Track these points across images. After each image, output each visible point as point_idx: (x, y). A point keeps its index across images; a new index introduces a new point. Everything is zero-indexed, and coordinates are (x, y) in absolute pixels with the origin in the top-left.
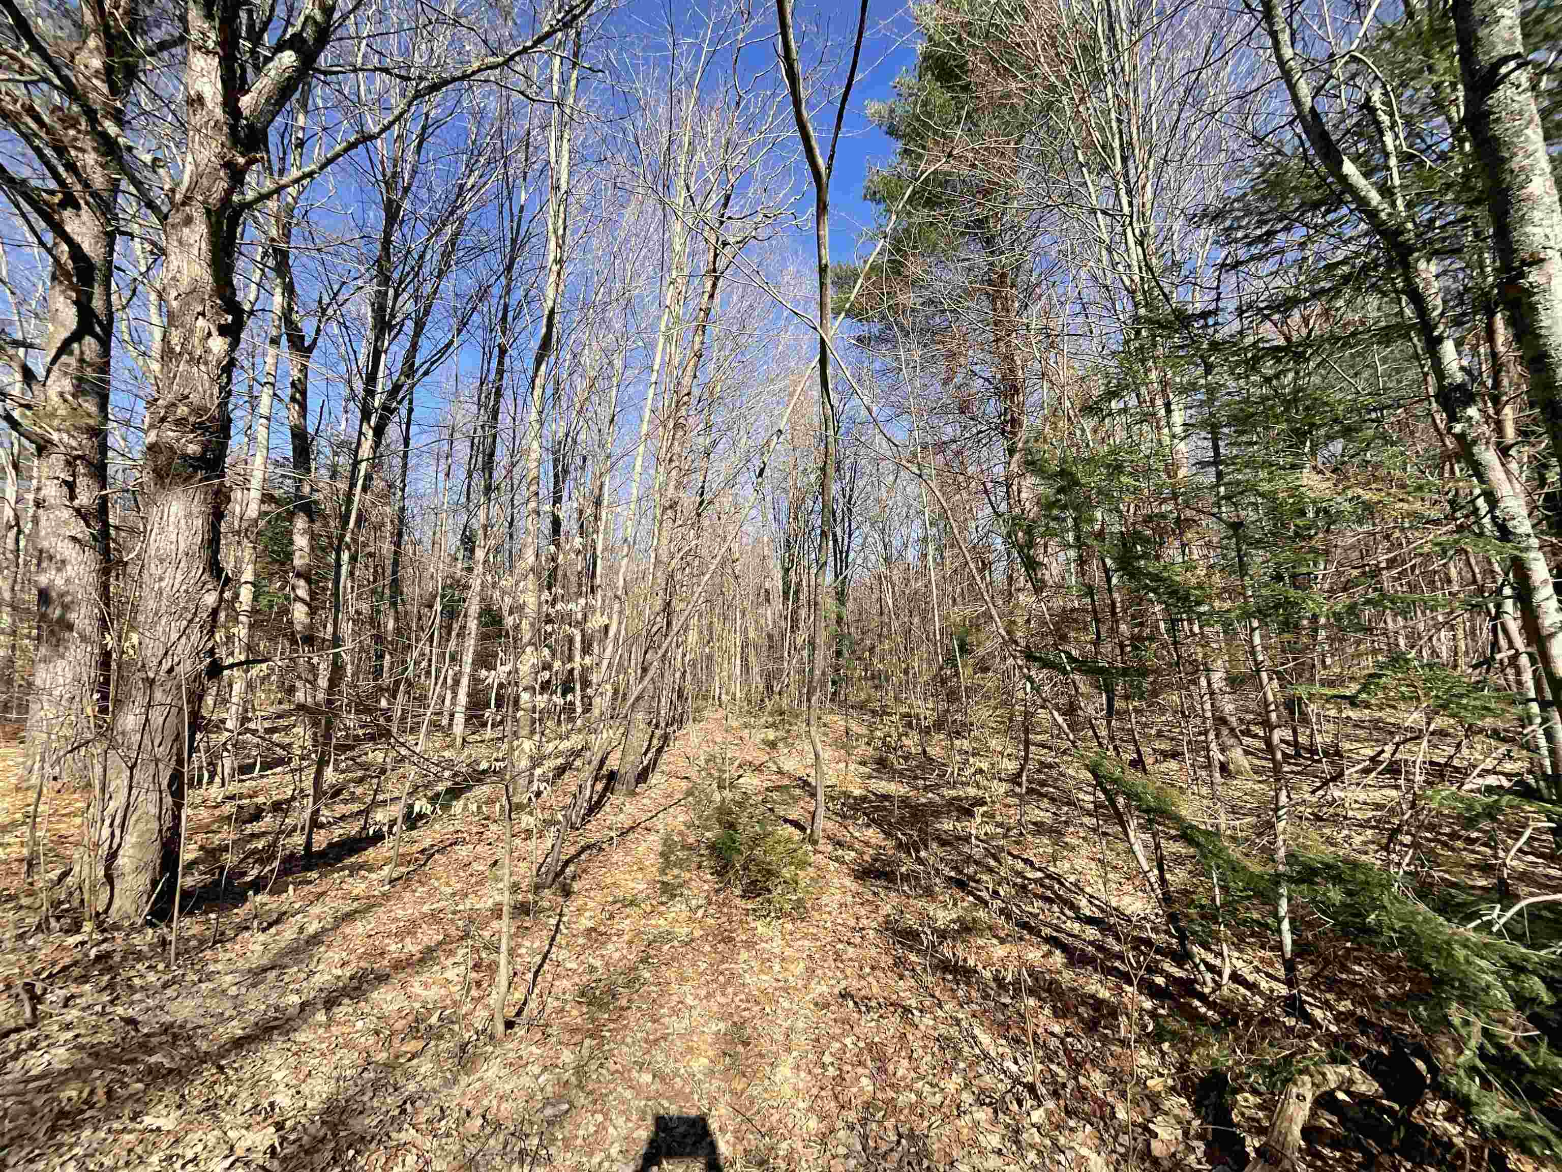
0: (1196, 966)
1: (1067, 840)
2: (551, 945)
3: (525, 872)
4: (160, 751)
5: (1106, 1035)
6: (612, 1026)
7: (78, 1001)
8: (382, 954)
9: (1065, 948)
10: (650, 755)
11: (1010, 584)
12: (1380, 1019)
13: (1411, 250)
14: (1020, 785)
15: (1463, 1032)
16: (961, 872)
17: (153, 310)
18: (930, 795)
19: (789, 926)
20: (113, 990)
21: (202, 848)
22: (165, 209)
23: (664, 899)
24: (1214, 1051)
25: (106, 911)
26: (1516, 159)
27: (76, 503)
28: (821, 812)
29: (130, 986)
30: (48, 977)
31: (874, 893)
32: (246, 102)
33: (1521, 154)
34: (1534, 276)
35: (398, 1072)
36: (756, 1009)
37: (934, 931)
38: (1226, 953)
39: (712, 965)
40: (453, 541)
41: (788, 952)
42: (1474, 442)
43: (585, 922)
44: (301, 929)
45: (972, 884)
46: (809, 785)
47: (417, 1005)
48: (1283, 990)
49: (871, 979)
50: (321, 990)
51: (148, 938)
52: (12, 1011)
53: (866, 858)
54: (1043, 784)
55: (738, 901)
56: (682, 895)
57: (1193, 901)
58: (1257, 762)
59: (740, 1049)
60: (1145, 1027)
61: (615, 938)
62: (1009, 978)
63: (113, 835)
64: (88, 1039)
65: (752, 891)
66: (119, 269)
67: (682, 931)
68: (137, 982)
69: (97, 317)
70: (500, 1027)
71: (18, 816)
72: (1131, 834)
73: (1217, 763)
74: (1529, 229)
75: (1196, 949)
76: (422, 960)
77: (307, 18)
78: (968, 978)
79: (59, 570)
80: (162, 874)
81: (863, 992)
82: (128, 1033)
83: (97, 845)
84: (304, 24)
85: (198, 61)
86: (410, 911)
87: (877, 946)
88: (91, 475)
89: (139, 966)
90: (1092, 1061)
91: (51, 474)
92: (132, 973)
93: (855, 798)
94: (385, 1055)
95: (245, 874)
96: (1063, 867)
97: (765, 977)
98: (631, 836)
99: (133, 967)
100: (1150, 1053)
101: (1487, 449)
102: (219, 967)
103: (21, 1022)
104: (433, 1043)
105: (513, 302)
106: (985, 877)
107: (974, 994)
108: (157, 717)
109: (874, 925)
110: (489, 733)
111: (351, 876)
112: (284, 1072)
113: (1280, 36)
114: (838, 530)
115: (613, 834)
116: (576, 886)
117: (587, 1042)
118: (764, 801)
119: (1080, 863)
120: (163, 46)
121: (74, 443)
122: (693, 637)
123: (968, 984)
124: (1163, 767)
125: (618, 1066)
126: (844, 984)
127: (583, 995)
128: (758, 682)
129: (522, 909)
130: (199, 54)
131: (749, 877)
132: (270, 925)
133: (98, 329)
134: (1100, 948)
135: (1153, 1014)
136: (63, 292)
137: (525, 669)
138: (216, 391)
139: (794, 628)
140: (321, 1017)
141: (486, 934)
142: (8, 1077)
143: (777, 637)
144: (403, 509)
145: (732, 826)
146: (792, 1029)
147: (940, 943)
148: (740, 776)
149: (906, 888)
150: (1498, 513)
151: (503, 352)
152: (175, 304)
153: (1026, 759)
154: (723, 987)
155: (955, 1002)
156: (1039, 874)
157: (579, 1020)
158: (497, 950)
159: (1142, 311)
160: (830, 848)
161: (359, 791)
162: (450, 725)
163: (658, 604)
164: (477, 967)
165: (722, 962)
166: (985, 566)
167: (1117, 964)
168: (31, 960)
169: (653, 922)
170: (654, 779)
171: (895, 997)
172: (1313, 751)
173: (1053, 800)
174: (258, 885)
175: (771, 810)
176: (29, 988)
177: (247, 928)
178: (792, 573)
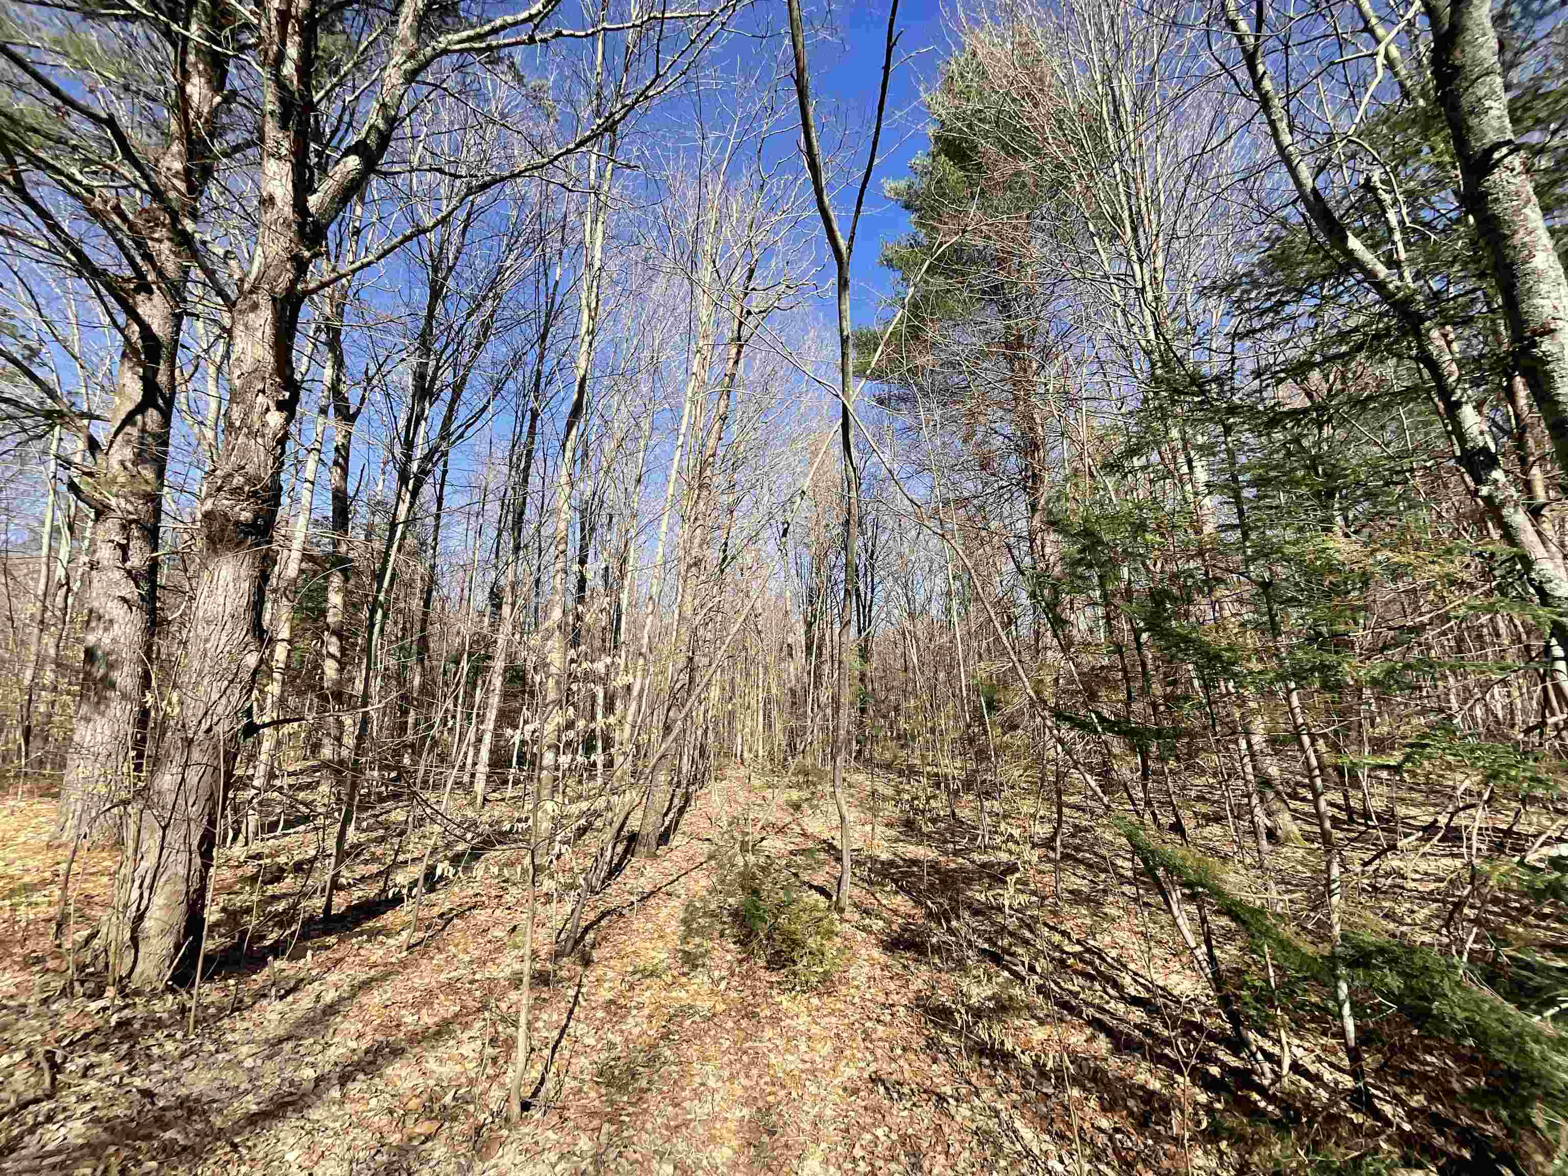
0: (1253, 1055)
1: (1106, 910)
2: (569, 1019)
3: (543, 940)
4: (194, 811)
5: (1158, 1132)
6: (631, 1110)
7: (97, 1071)
8: (398, 1026)
9: (1111, 1033)
10: (671, 815)
11: (1037, 641)
12: (1458, 1118)
13: (1422, 319)
14: (1054, 849)
15: (1550, 1136)
16: (995, 945)
17: (211, 383)
18: (960, 860)
19: (815, 1001)
20: (132, 1059)
21: (224, 910)
22: (233, 297)
23: (685, 970)
24: (1276, 1150)
25: (129, 975)
26: (1517, 237)
27: (128, 565)
28: (847, 877)
29: (148, 1056)
30: (69, 1045)
31: (904, 966)
32: (313, 201)
33: (1522, 231)
34: (1547, 345)
35: (412, 1156)
36: (782, 1093)
37: (969, 1009)
38: (1284, 1040)
39: (735, 1043)
40: (481, 599)
41: (815, 1029)
42: (1503, 504)
43: (605, 994)
44: (318, 997)
45: (1007, 957)
46: (834, 848)
47: (432, 1083)
48: (1348, 1082)
49: (902, 1062)
50: (336, 1064)
51: (168, 1005)
52: (32, 1080)
53: (895, 927)
54: (1077, 849)
55: (762, 973)
56: (703, 965)
57: (1246, 982)
58: (1307, 827)
59: (765, 1138)
60: (1199, 1123)
61: (634, 1012)
62: (1050, 1064)
63: (141, 896)
64: (104, 1112)
65: (777, 962)
66: (183, 346)
67: (704, 1005)
68: (155, 1051)
69: (160, 391)
70: (516, 1109)
71: (47, 875)
72: (1175, 907)
73: (1263, 830)
74: (1537, 301)
75: (1252, 1035)
76: (438, 1034)
77: (371, 127)
78: (1007, 1064)
79: (106, 629)
80: (186, 937)
81: (894, 1077)
82: (144, 1106)
83: (126, 906)
84: (368, 133)
85: (271, 166)
86: (427, 980)
87: (908, 1025)
88: (144, 538)
89: (158, 1034)
90: (1144, 1161)
91: (107, 538)
92: (151, 1042)
93: (883, 863)
94: (398, 1136)
95: (264, 937)
96: (1102, 941)
97: (790, 1058)
98: (652, 901)
99: (152, 1035)
100: (1206, 1152)
101: (1516, 511)
102: (236, 1036)
103: (40, 1092)
104: (447, 1124)
105: (546, 370)
106: (1020, 951)
107: (1014, 1082)
108: (193, 777)
109: (904, 1001)
110: (510, 792)
111: (369, 941)
112: (297, 1152)
113: (1278, 125)
114: (862, 587)
115: (634, 899)
116: (595, 955)
117: (606, 1127)
118: (788, 866)
119: (1122, 936)
120: (237, 148)
121: (130, 508)
122: (715, 693)
123: (1007, 1070)
124: (1206, 832)
125: (638, 1156)
126: (873, 1067)
127: (601, 1074)
128: (781, 739)
129: (542, 979)
130: (272, 160)
131: (773, 947)
132: (288, 993)
133: (160, 401)
134: (1148, 1033)
135: (1209, 1109)
136: (131, 368)
137: (550, 728)
138: (270, 462)
139: (817, 685)
140: (335, 1093)
141: (503, 1006)
142: (24, 1152)
143: (800, 692)
144: (433, 567)
145: (756, 892)
146: (820, 1116)
147: (975, 1023)
148: (763, 839)
149: (937, 961)
150: (1533, 575)
151: (535, 415)
152: (237, 382)
153: (1060, 821)
154: (748, 1067)
155: (993, 1091)
156: (1078, 948)
157: (597, 1103)
158: (515, 1024)
159: (1159, 372)
160: (857, 916)
161: (379, 851)
162: (472, 783)
163: (682, 662)
164: (493, 1041)
165: (745, 1040)
166: (1011, 621)
167: (1167, 1051)
168: (53, 1026)
169: (674, 994)
170: (677, 840)
171: (929, 1083)
172: (1366, 815)
173: (1090, 866)
174: (277, 950)
175: (796, 875)
176: (50, 1056)
177: (265, 996)
178: (815, 627)
